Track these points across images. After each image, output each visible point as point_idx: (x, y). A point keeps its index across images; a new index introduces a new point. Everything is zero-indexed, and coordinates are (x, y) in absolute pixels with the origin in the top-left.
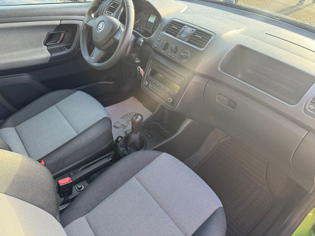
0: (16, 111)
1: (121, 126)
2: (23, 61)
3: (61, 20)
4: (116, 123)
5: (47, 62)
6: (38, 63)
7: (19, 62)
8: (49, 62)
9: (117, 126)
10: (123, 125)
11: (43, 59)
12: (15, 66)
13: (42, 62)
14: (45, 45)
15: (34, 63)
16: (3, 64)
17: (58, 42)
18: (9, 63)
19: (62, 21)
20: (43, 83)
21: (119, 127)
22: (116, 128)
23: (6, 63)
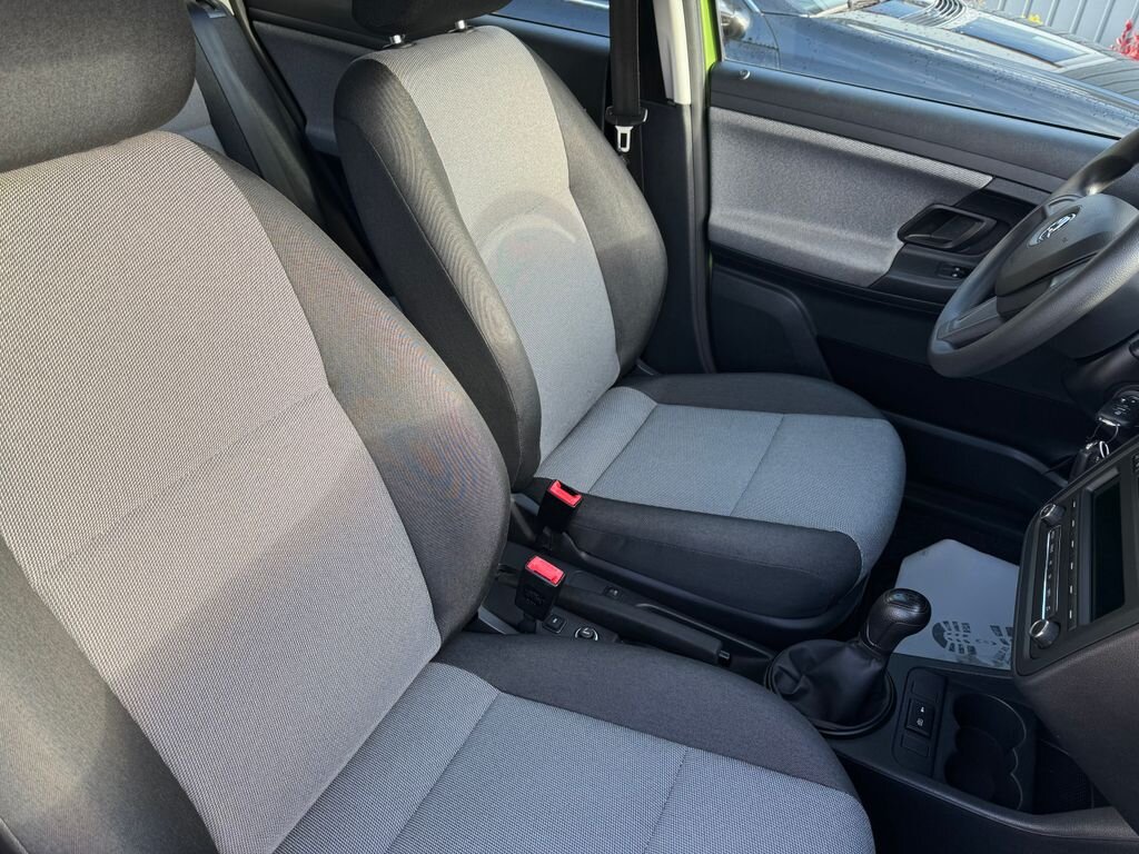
0: (710, 372)
1: (961, 650)
2: (800, 253)
3: (995, 177)
4: (957, 628)
5: (863, 285)
6: (837, 276)
7: (788, 251)
8: (869, 288)
9: (946, 637)
10: (972, 650)
11: (857, 272)
12: (775, 258)
13: (849, 280)
14: (901, 236)
15: (825, 273)
16: (751, 238)
17: (949, 246)
18: (765, 242)
19: (997, 180)
20: (821, 342)
21: (953, 645)
22: (936, 638)
23: (757, 240)
